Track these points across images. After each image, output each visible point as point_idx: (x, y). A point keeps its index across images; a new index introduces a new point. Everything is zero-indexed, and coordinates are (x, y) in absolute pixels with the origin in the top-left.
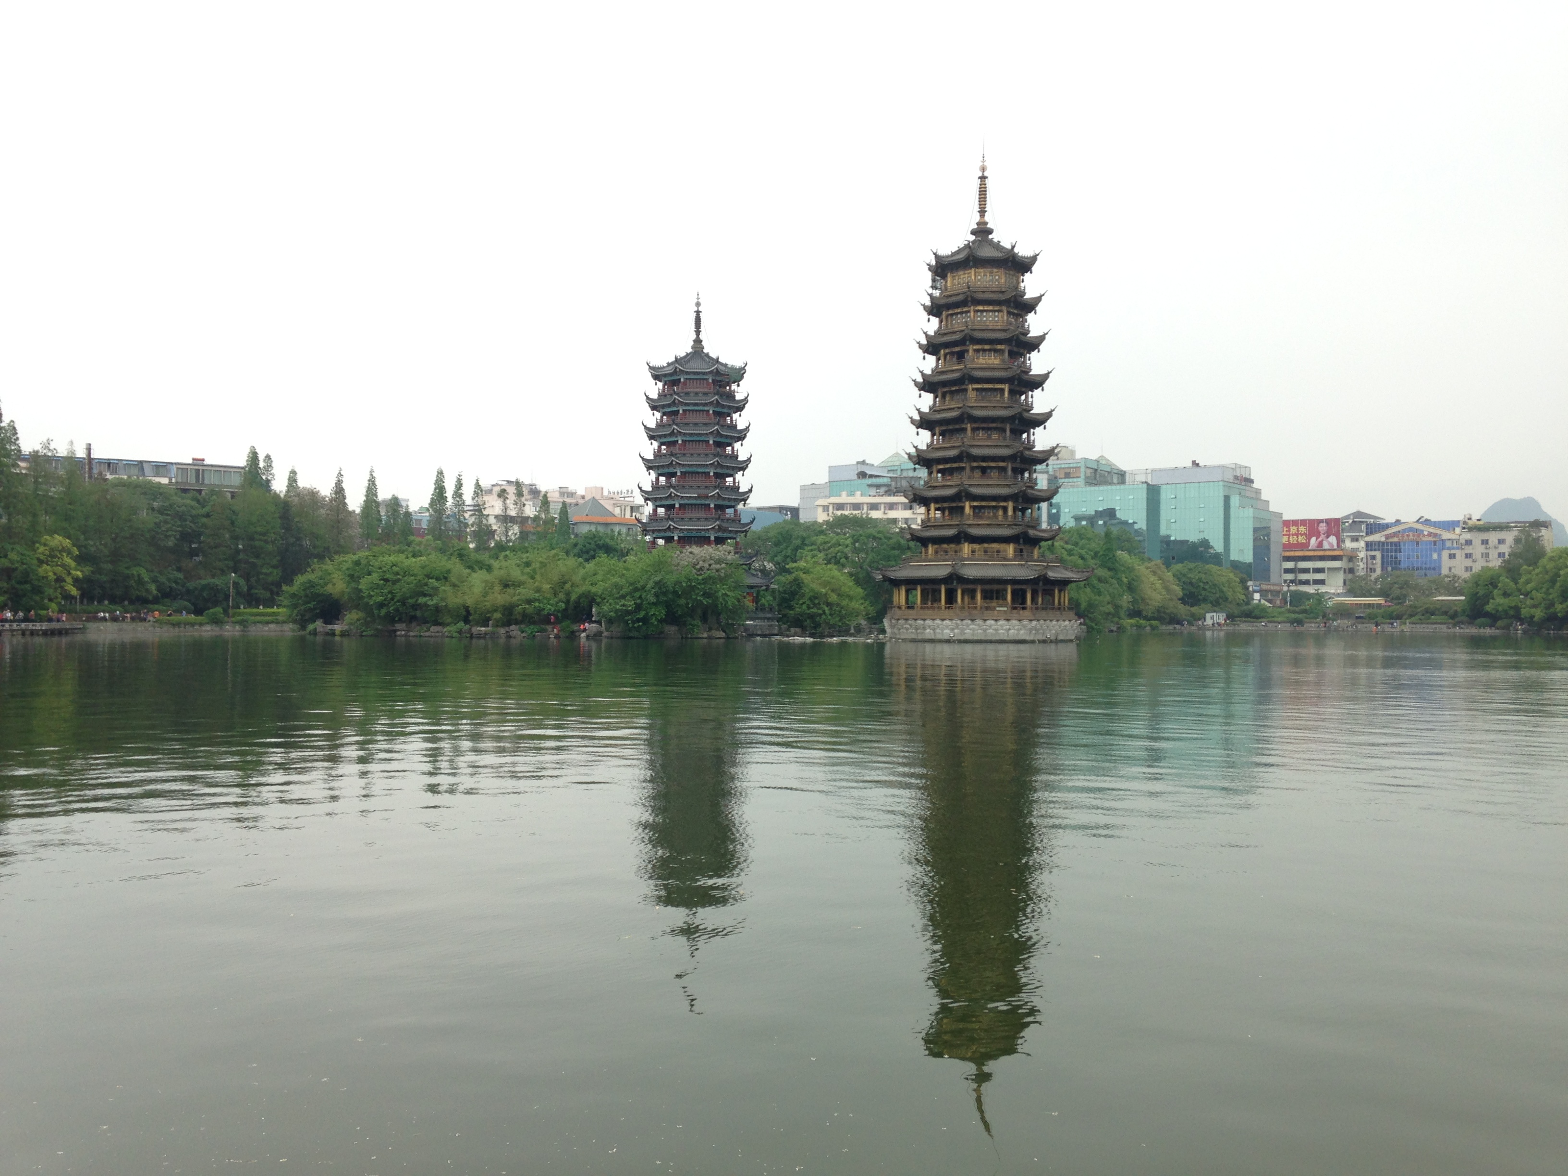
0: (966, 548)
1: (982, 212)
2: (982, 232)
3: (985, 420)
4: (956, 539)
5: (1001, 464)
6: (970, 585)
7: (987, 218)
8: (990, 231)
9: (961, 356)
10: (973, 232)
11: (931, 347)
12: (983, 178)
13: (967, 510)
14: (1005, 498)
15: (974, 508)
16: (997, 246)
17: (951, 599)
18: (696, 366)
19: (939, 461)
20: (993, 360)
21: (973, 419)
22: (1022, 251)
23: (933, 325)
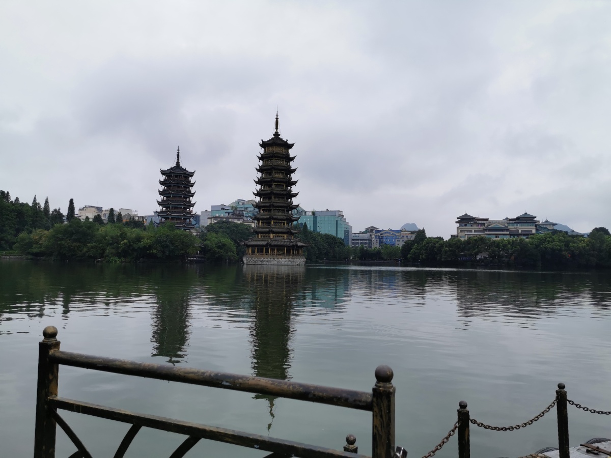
0: (272, 235)
1: (277, 129)
2: (277, 135)
3: (277, 194)
4: (269, 232)
5: (283, 209)
6: (273, 247)
7: (278, 131)
8: (279, 135)
9: (270, 174)
10: (274, 135)
11: (260, 170)
12: (277, 118)
13: (272, 223)
14: (284, 220)
15: (274, 222)
16: (281, 140)
17: (267, 252)
18: (177, 171)
19: (263, 207)
20: (281, 176)
21: (275, 194)
22: (289, 142)
23: (261, 163)
